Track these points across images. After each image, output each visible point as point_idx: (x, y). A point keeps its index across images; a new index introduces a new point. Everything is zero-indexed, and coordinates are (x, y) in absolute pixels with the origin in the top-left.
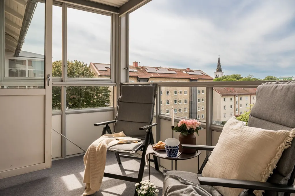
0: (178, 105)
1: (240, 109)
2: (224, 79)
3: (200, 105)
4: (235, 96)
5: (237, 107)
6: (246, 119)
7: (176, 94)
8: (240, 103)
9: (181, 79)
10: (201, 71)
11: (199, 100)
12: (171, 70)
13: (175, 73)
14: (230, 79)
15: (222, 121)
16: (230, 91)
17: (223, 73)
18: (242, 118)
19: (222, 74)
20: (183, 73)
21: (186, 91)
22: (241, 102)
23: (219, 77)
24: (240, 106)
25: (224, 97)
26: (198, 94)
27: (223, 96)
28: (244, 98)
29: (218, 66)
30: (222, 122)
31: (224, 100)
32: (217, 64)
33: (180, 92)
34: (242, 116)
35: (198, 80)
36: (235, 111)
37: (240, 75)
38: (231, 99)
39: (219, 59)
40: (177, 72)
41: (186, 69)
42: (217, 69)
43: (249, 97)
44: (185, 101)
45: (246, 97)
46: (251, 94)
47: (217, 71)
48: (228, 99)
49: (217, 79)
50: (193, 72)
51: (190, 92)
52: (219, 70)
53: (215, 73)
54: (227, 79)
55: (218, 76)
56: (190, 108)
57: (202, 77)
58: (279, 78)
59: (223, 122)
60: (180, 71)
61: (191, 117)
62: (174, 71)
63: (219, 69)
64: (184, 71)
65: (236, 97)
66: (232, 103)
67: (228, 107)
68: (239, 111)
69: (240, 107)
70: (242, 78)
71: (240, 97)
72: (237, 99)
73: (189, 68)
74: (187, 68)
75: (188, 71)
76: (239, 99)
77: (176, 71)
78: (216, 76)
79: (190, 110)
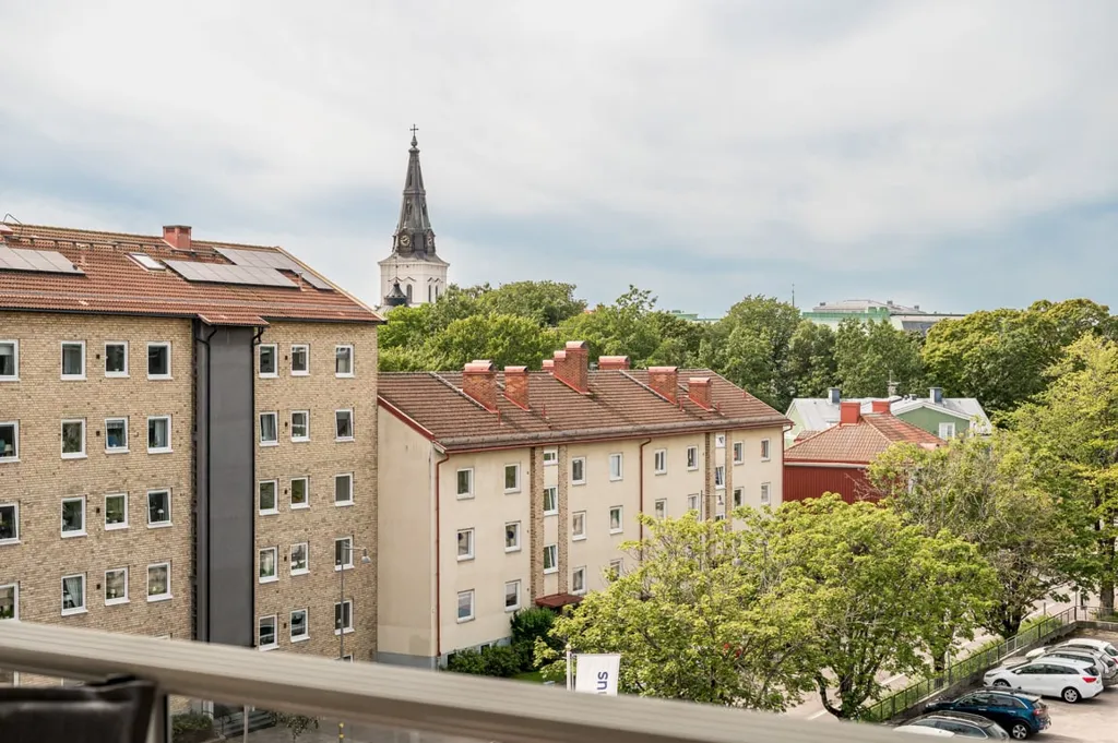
0: (97, 546)
1: (571, 547)
2: (456, 316)
3: (283, 536)
4: (537, 453)
5: (550, 539)
6: (622, 631)
7: (78, 449)
8: (573, 506)
9: (116, 323)
10: (288, 256)
11: (267, 488)
12: (33, 245)
13: (65, 265)
14: (501, 318)
15: (446, 649)
16: (502, 417)
17: (445, 266)
18: (588, 625)
19: (436, 273)
20: (130, 264)
21: (164, 422)
22: (577, 497)
23: (419, 299)
24: (571, 529)
25: (461, 464)
26: (263, 443)
27: (451, 452)
28: (598, 462)
29: (407, 209)
30: (444, 661)
31: (463, 484)
32: (401, 197)
33: (111, 431)
34: (595, 608)
35: (261, 329)
36: (539, 566)
37: (566, 290)
38: (511, 479)
39: (414, 153)
40: (83, 261)
41: (160, 233)
42: (402, 234)
43: (630, 452)
44: (158, 504)
45: (612, 460)
46: (644, 437)
47: (400, 250)
48: (487, 473)
49: (402, 317)
50: (217, 258)
51: (195, 428)
52: (416, 242)
53: (382, 264)
54: (480, 317)
55: (409, 288)
56: (195, 563)
57: (288, 306)
58: (814, 315)
59: (451, 657)
60: (108, 252)
61: (202, 628)
62: (57, 247)
63: (413, 237)
64: (142, 249)
65: (547, 457)
66: (517, 506)
67: (487, 540)
68: (563, 564)
69: (571, 537)
70: (579, 307)
71: (573, 455)
72: (550, 473)
73: (185, 230)
74: (168, 229)
75: (174, 255)
76: (562, 476)
77: (72, 253)
78: (390, 292)
79: (194, 576)
